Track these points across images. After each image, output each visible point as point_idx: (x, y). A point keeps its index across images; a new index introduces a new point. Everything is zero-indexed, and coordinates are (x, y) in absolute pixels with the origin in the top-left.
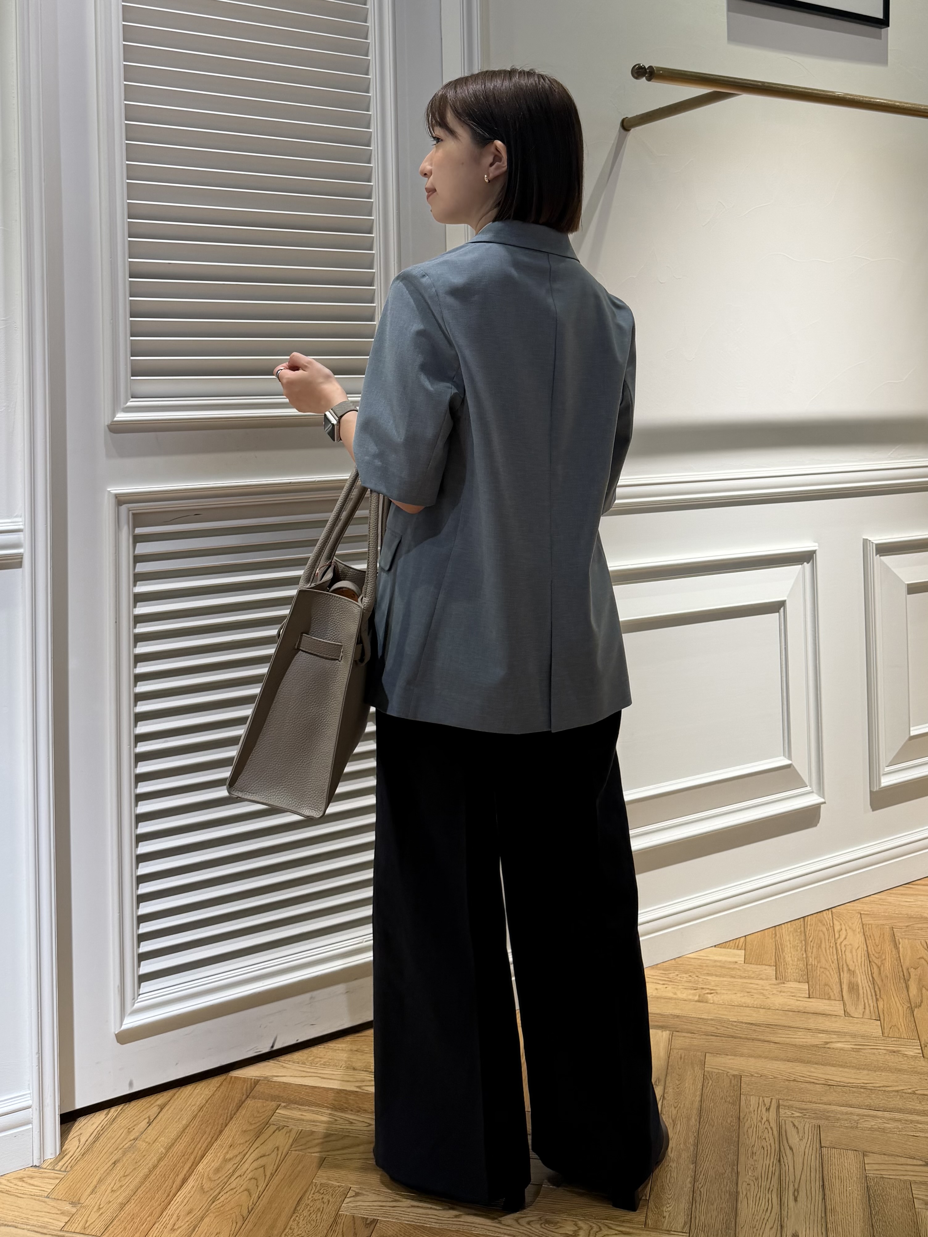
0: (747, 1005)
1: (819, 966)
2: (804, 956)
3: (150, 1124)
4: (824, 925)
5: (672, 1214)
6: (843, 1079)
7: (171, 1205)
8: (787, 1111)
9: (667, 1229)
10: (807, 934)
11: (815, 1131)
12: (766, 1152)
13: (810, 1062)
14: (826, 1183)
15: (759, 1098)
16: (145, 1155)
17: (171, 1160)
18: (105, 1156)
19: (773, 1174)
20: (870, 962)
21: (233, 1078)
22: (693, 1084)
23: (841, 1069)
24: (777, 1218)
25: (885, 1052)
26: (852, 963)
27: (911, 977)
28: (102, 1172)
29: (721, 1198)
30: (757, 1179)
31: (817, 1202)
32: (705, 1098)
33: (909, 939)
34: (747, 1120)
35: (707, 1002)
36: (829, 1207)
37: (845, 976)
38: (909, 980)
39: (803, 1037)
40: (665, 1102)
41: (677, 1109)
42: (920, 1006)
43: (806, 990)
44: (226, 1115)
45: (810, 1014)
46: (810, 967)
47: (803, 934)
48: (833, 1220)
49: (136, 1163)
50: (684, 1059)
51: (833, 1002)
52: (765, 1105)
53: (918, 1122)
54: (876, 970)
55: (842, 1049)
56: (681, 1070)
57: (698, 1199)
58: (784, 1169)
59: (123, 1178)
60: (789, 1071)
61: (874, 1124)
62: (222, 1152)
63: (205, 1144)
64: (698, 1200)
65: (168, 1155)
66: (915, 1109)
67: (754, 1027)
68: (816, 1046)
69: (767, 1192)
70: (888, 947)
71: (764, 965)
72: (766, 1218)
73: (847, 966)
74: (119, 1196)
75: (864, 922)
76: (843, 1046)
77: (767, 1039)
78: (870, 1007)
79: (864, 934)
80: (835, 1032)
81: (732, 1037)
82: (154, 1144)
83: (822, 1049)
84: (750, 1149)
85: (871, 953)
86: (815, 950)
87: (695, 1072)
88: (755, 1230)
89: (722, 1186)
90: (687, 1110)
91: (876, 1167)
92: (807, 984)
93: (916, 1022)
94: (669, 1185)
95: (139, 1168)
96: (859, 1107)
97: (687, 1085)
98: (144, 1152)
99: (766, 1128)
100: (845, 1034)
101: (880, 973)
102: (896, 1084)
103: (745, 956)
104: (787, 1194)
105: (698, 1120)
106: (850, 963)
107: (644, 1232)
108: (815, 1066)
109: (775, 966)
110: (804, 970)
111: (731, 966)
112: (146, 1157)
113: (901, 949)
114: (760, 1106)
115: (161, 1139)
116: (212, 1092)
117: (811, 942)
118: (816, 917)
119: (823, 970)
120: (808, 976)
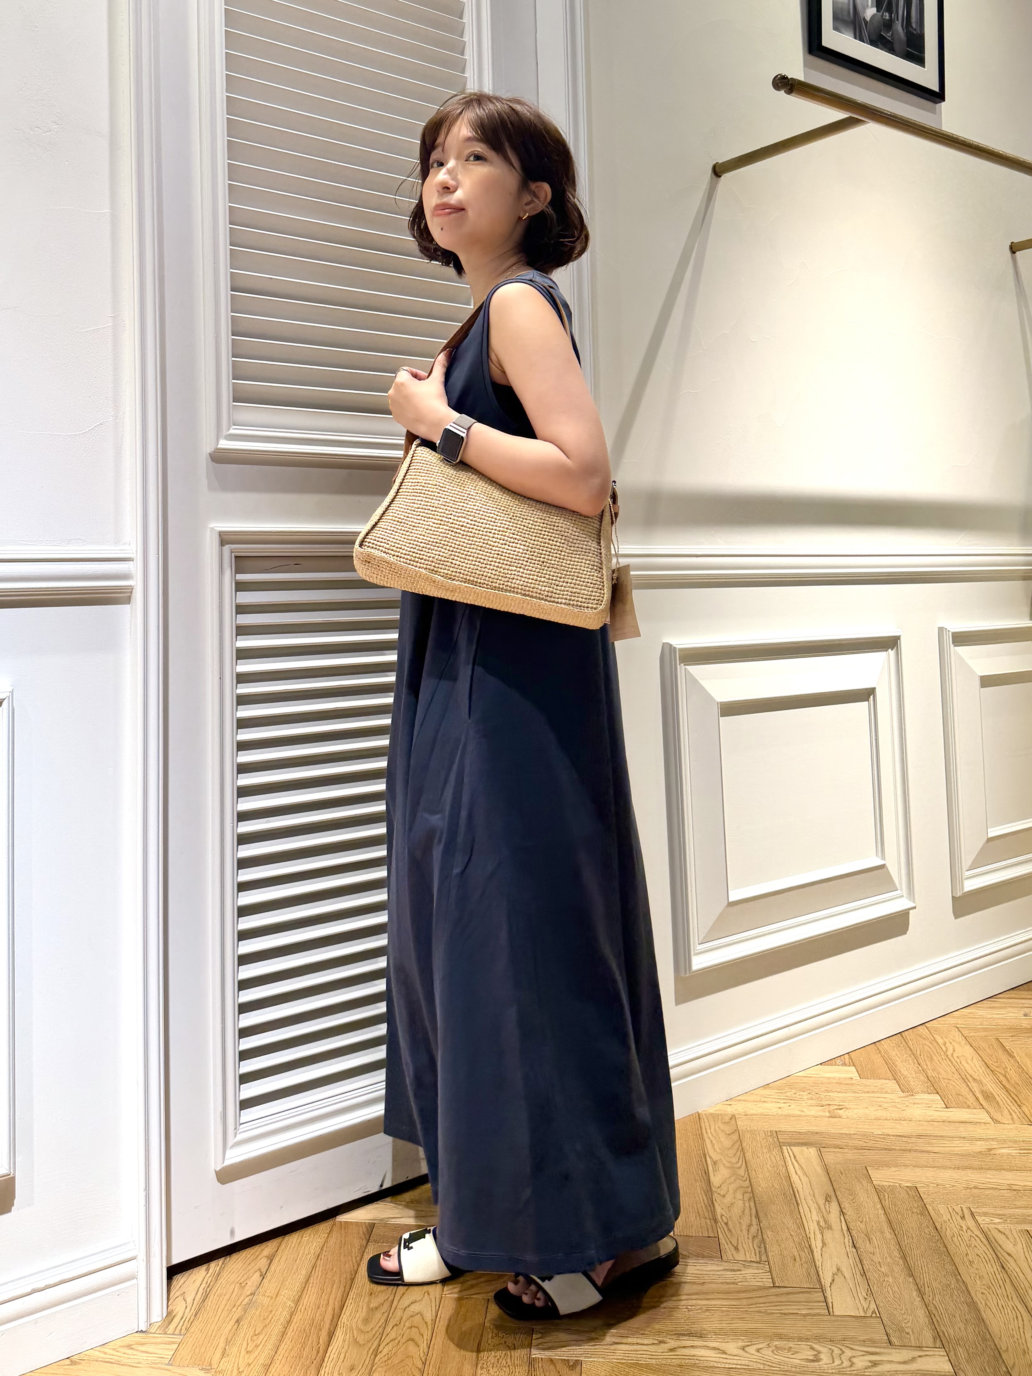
0: (885, 1118)
1: (941, 1078)
2: (920, 1069)
3: (263, 1277)
4: (925, 1039)
5: (915, 1330)
6: (1025, 1183)
7: (326, 1362)
8: (984, 1218)
9: (917, 1345)
10: (912, 1048)
11: (1025, 1236)
12: (984, 1260)
13: (981, 1169)
15: (948, 1207)
16: (271, 1311)
17: (306, 1313)
18: (223, 1315)
19: (1004, 1281)
20: (992, 1071)
21: (343, 1223)
22: (868, 1198)
23: (1019, 1174)
28: (227, 1332)
29: (960, 1310)
30: (989, 1288)
32: (888, 1210)
33: (1019, 1048)
34: (946, 1229)
35: (840, 1118)
37: (974, 1086)
39: (962, 1145)
41: (864, 1223)
43: (939, 1101)
44: (351, 1262)
45: (956, 1124)
46: (931, 1079)
47: (908, 1048)
49: (264, 1319)
50: (845, 1174)
51: (974, 1110)
52: (957, 1213)
54: (1002, 1078)
55: (1009, 1154)
56: (848, 1185)
57: (935, 1312)
58: (1012, 1275)
59: (255, 1338)
60: (965, 1178)
62: (364, 1300)
63: (340, 1294)
65: (299, 1309)
67: (903, 1138)
68: (981, 1153)
69: (1007, 1300)
70: (1003, 1056)
71: (883, 1079)
73: (971, 1076)
74: (258, 1358)
75: (965, 1035)
76: (1008, 1151)
77: (924, 1149)
78: (1015, 1113)
79: (972, 1047)
80: (992, 1139)
81: (886, 1149)
82: (278, 1298)
83: (988, 1156)
84: (965, 1258)
85: (987, 1062)
86: (928, 1064)
87: (864, 1185)
89: (954, 1297)
90: (875, 1223)
92: (938, 1095)
94: (895, 1299)
95: (270, 1325)
97: (862, 1200)
98: (270, 1307)
99: (971, 1236)
100: (1004, 1140)
101: (1008, 1081)
103: (857, 1071)
105: (892, 1232)
106: (972, 1073)
107: (893, 1351)
108: (988, 1172)
109: (895, 1079)
110: (927, 1083)
111: (848, 1082)
112: (273, 1313)
113: (1018, 1059)
114: (953, 1215)
115: (283, 1293)
116: (323, 1240)
117: (920, 1055)
118: (913, 1032)
119: (947, 1081)
120: (934, 1087)
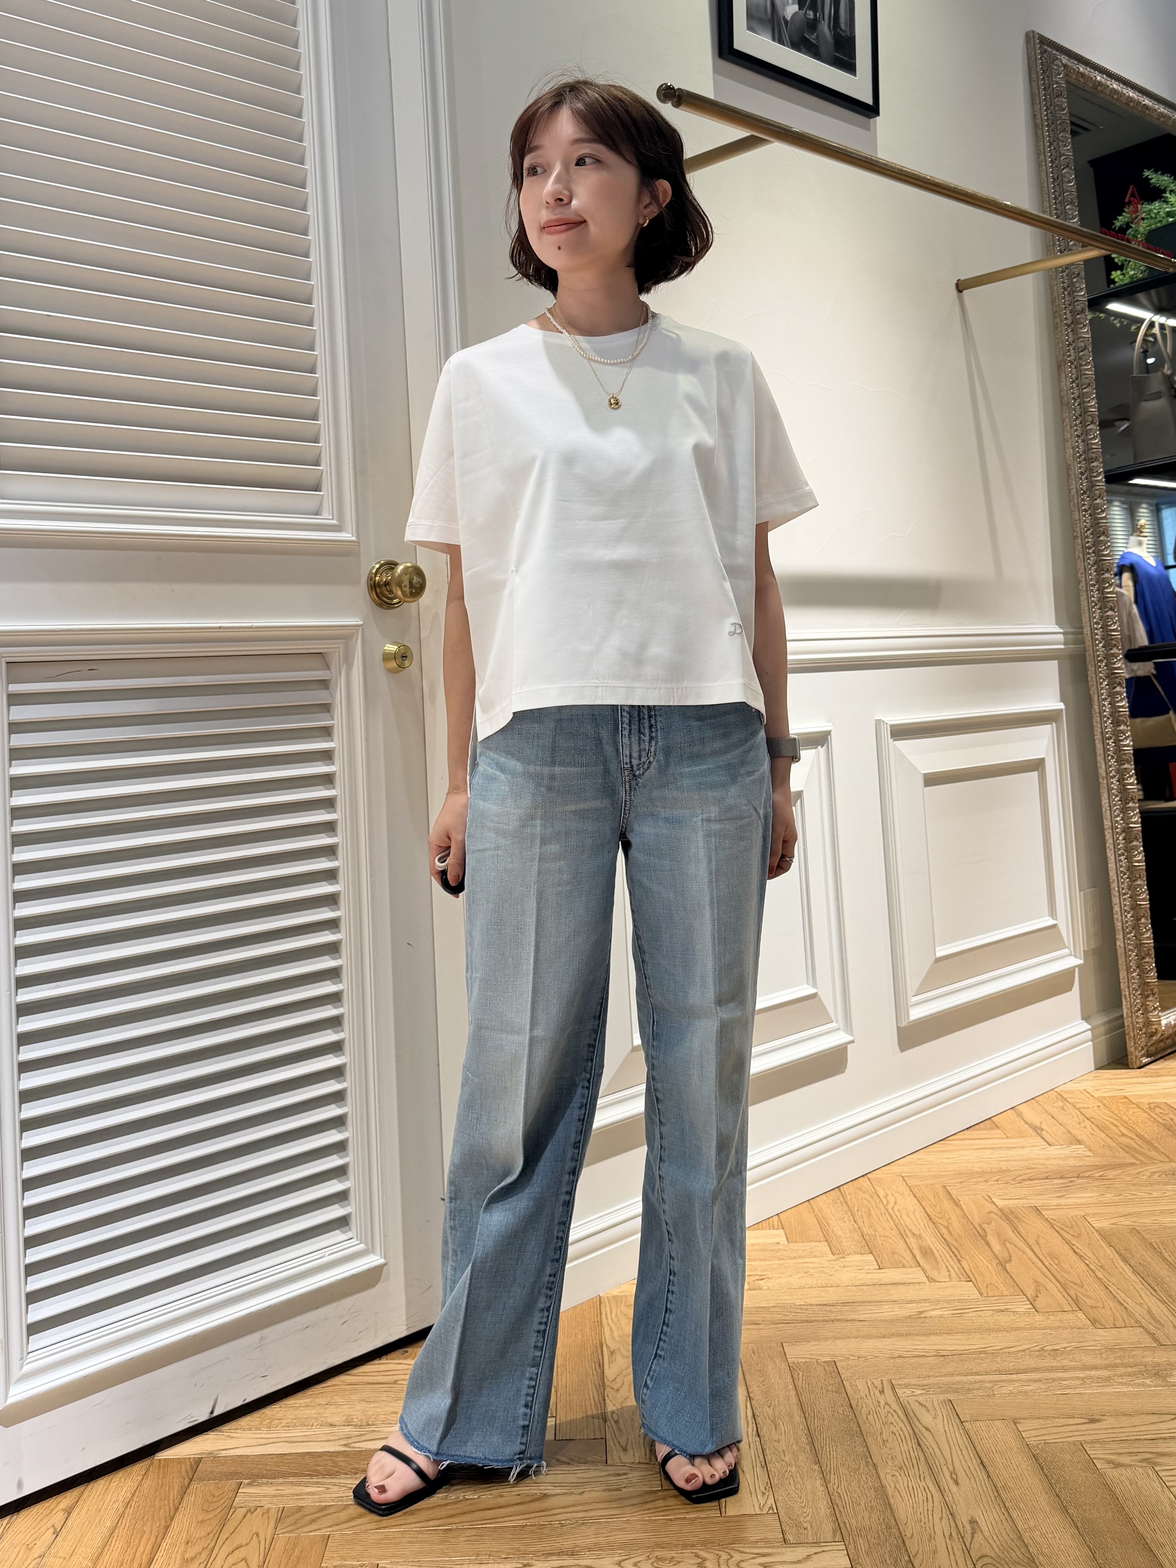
0: (810, 1286)
1: (877, 1234)
2: (856, 1226)
3: (56, 1535)
4: (864, 1192)
5: (814, 1524)
6: (955, 1347)
8: (905, 1390)
9: (815, 1541)
10: (850, 1204)
11: (949, 1408)
12: (899, 1438)
13: (910, 1335)
14: (985, 1460)
15: (867, 1383)
19: (918, 1460)
20: (934, 1223)
21: (162, 1461)
22: (780, 1378)
23: (949, 1337)
24: (943, 1507)
25: (991, 1312)
26: (914, 1227)
27: (988, 1231)
29: (867, 1496)
30: (901, 1468)
31: (983, 1483)
32: (801, 1391)
33: (967, 1195)
34: (862, 1406)
35: (760, 1289)
36: (999, 1485)
37: (912, 1242)
38: (986, 1237)
39: (891, 1310)
40: (754, 1403)
41: (772, 1408)
42: (1010, 1260)
43: (872, 1262)
44: (167, 1506)
45: (889, 1286)
46: (867, 1238)
47: (844, 1204)
48: (1010, 1497)
50: (758, 1353)
51: (910, 1270)
52: (876, 1387)
53: (1061, 1379)
54: (944, 1231)
55: (941, 1316)
56: (759, 1365)
57: (838, 1501)
58: (928, 1452)
60: (892, 1347)
61: (1011, 1388)
64: (839, 1503)
66: (1052, 1367)
67: (829, 1307)
68: (910, 1317)
69: (919, 1482)
70: (947, 1205)
71: (812, 1241)
72: (930, 1508)
73: (910, 1230)
75: (909, 1185)
76: (942, 1313)
77: (850, 1318)
78: (953, 1268)
79: (915, 1197)
80: (925, 1301)
81: (807, 1321)
82: (72, 1558)
83: (918, 1319)
84: (879, 1437)
85: (930, 1214)
86: (866, 1220)
87: (777, 1364)
88: (922, 1524)
89: (862, 1483)
90: (785, 1407)
91: (1034, 1433)
92: (871, 1255)
93: (1014, 1278)
94: (797, 1491)
96: (987, 1373)
97: (773, 1380)
99: (888, 1412)
100: (938, 1301)
101: (951, 1234)
102: (1018, 1343)
103: (786, 1235)
104: (943, 1479)
105: (802, 1415)
106: (912, 1227)
107: (788, 1549)
108: (916, 1338)
109: (826, 1241)
110: (861, 1242)
111: (774, 1248)
113: (964, 1207)
114: (871, 1390)
115: (81, 1550)
116: (137, 1482)
117: (858, 1211)
118: (853, 1185)
119: (882, 1238)
120: (868, 1246)
